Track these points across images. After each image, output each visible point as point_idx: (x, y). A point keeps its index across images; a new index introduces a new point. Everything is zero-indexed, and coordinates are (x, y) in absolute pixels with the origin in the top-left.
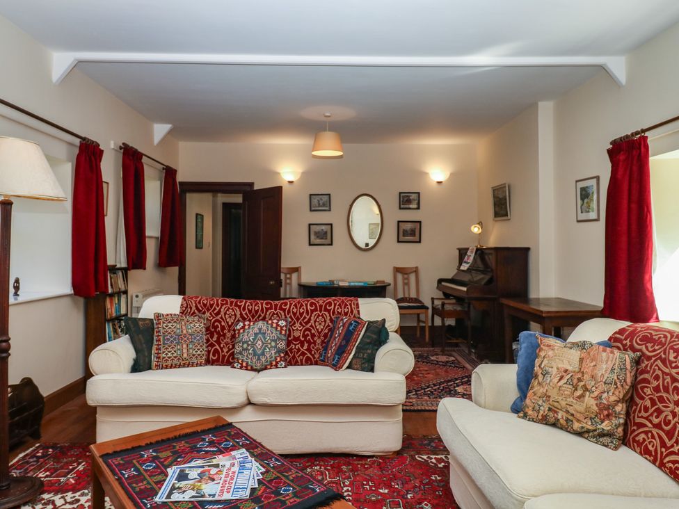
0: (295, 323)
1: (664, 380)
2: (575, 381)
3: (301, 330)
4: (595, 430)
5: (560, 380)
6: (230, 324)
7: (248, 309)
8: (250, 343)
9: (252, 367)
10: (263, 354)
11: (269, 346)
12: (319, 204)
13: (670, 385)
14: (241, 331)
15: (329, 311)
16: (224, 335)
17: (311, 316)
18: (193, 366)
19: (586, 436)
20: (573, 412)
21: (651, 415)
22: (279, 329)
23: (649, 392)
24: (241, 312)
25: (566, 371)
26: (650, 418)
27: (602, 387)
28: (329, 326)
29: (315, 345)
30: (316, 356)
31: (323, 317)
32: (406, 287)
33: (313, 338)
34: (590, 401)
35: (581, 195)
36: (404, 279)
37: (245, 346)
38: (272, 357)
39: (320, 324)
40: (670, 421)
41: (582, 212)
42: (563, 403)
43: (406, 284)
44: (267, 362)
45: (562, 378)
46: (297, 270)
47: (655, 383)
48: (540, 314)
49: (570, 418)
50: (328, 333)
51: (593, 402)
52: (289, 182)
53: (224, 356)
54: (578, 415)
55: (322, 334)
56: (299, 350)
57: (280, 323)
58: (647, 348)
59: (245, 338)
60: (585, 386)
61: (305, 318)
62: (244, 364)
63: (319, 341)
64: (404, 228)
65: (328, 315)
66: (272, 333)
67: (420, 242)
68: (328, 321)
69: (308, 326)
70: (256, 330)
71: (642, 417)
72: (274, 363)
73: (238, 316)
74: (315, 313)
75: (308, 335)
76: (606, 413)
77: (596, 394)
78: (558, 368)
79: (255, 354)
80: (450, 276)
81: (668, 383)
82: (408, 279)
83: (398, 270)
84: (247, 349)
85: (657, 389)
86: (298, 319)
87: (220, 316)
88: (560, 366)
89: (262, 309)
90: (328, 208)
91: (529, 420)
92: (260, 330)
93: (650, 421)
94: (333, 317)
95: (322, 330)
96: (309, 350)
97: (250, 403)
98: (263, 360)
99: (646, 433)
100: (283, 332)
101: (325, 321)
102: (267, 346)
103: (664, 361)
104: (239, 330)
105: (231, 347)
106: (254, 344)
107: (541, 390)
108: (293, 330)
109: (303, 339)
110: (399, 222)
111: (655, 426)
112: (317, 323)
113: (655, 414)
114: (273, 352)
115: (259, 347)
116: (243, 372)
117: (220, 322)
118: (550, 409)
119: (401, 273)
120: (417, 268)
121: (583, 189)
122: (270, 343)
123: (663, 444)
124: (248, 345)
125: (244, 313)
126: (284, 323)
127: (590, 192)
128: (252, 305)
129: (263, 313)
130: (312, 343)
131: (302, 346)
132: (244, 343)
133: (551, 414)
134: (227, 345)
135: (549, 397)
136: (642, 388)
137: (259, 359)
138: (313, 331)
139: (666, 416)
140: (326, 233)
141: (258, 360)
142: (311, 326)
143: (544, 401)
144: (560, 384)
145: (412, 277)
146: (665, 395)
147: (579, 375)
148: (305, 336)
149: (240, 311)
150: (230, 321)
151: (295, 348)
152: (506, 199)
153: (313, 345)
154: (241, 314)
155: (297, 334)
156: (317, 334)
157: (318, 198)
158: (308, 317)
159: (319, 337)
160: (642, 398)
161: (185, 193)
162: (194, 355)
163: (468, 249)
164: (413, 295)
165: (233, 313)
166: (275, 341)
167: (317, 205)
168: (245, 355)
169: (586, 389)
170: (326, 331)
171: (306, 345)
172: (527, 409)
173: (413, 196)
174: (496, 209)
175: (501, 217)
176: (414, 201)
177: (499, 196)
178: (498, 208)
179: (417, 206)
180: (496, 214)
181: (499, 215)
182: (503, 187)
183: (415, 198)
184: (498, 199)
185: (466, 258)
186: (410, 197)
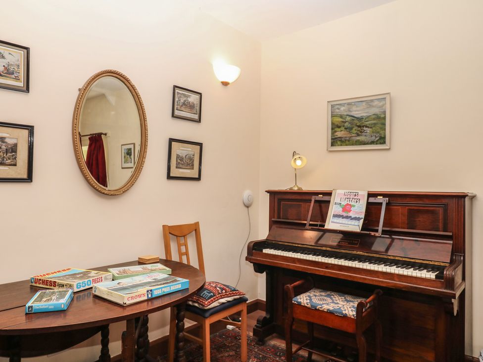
36: (179, 246)
64: (178, 152)
67: (199, 179)
82: (185, 245)
83: (169, 231)
110: (171, 140)
119: (175, 237)
120: (197, 224)
140: (14, 149)
173: (193, 99)
174: (336, 134)
175: (353, 145)
176: (194, 107)
177: (353, 114)
178: (343, 132)
179: (196, 117)
180: (335, 141)
181: (347, 142)
182: (372, 101)
183: (195, 102)
184: (349, 118)
185: (335, 209)
186: (189, 99)
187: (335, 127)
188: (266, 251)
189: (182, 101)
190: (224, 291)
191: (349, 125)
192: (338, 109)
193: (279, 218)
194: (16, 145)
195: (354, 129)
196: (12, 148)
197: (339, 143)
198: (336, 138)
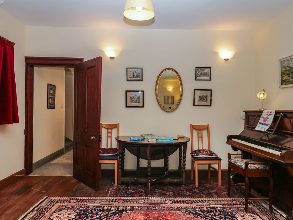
12: (134, 76)
46: (116, 126)
52: (111, 58)
64: (199, 94)
67: (211, 105)
80: (238, 134)
83: (194, 127)
90: (140, 79)
110: (195, 90)
119: (196, 130)
120: (208, 125)
140: (139, 98)
157: (133, 70)
161: (33, 67)
163: (262, 112)
164: (206, 147)
167: (132, 76)
173: (206, 71)
174: (283, 78)
175: (290, 84)
176: (207, 74)
177: (290, 65)
178: (286, 77)
179: (209, 78)
180: (283, 82)
181: (288, 83)
183: (208, 72)
184: (288, 68)
185: (261, 120)
186: (204, 71)
187: (283, 74)
188: (233, 140)
189: (200, 73)
190: (207, 153)
191: (288, 73)
192: (284, 63)
193: (248, 125)
194: (139, 97)
195: (291, 74)
196: (138, 98)
197: (285, 83)
198: (283, 80)
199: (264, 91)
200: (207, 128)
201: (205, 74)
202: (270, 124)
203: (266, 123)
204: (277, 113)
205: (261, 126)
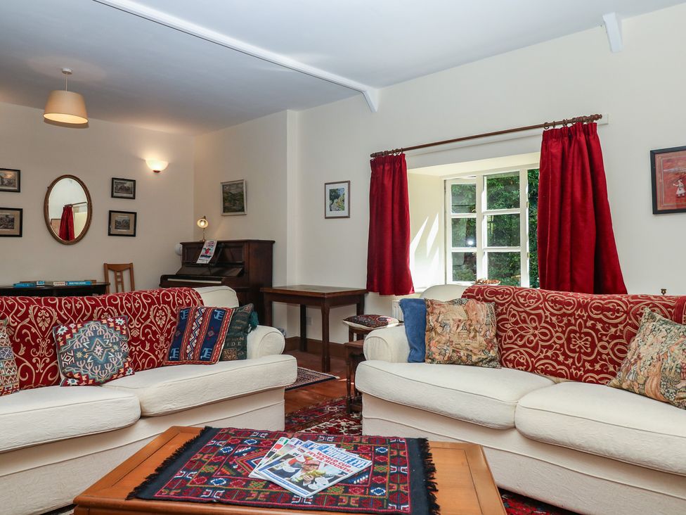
0: (131, 321)
1: (520, 316)
2: (468, 327)
3: (139, 329)
4: (487, 358)
5: (457, 328)
6: (44, 329)
7: (66, 308)
8: (85, 350)
9: (94, 380)
10: (107, 361)
11: (113, 351)
13: (527, 318)
14: (68, 336)
15: (169, 303)
16: (37, 346)
17: (149, 310)
18: (7, 393)
19: (481, 363)
20: (472, 349)
21: (516, 340)
22: (118, 328)
23: (510, 326)
24: (58, 313)
25: (460, 321)
26: (516, 342)
27: (485, 328)
28: (170, 320)
29: (159, 344)
30: (160, 356)
31: (164, 311)
32: (120, 287)
33: (154, 336)
34: (480, 339)
35: (330, 195)
36: (116, 277)
37: (79, 355)
38: (120, 364)
39: (161, 319)
40: (532, 341)
41: (331, 210)
42: (463, 344)
43: (119, 282)
44: (114, 370)
45: (458, 326)
47: (514, 320)
48: (322, 296)
49: (470, 353)
50: (171, 328)
51: (482, 339)
53: (39, 375)
54: (475, 351)
55: (165, 329)
56: (140, 352)
57: (117, 321)
58: (497, 298)
59: (77, 344)
60: (474, 329)
61: (143, 313)
62: (84, 378)
63: (162, 339)
64: (117, 219)
65: (168, 308)
66: (112, 335)
67: (134, 235)
68: (169, 315)
69: (148, 322)
70: (90, 333)
71: (508, 343)
72: (122, 371)
73: (55, 318)
74: (153, 307)
75: (148, 333)
76: (490, 345)
77: (483, 333)
78: (453, 320)
79: (96, 363)
80: (174, 272)
81: (524, 317)
82: (121, 277)
83: (108, 267)
84: (82, 359)
85: (516, 323)
86: (134, 316)
87: (28, 320)
88: (454, 318)
89: (86, 306)
90: (16, 188)
91: (437, 363)
92: (95, 332)
93: (516, 345)
94: (174, 310)
95: (164, 325)
96: (152, 350)
97: (143, 417)
98: (109, 368)
99: (515, 353)
100: (124, 332)
101: (166, 315)
102: (109, 351)
103: (516, 305)
104: (63, 336)
105: (48, 361)
106: (91, 352)
107: (444, 338)
108: (130, 329)
109: (143, 339)
110: (110, 212)
111: (520, 346)
112: (157, 319)
113: (519, 339)
114: (119, 357)
115: (99, 353)
116: (83, 388)
117: (29, 329)
118: (454, 351)
119: (113, 270)
120: (131, 264)
121: (331, 191)
122: (112, 347)
123: (531, 356)
124: (84, 353)
125: (62, 313)
126: (123, 322)
127: (341, 193)
128: (70, 303)
129: (88, 312)
130: (155, 342)
131: (144, 347)
132: (75, 352)
133: (455, 354)
134: (41, 359)
135: (452, 341)
136: (503, 325)
137: (103, 368)
138: (154, 328)
139: (528, 338)
141: (101, 370)
142: (151, 322)
143: (448, 346)
144: (458, 330)
145: (126, 274)
146: (524, 325)
147: (469, 322)
148: (145, 335)
149: (56, 311)
150: (44, 326)
151: (136, 350)
152: (243, 195)
153: (156, 344)
154: (59, 315)
155: (135, 333)
156: (158, 331)
158: (146, 312)
159: (162, 335)
160: (506, 331)
162: (7, 377)
163: (203, 243)
165: (48, 315)
166: (117, 344)
168: (82, 366)
169: (476, 331)
170: (169, 326)
171: (148, 345)
172: (434, 356)
173: (128, 184)
174: (225, 204)
175: (232, 212)
176: (129, 190)
177: (231, 191)
178: (227, 203)
179: (132, 196)
180: (226, 210)
181: (229, 210)
182: (238, 184)
183: (130, 186)
184: (230, 194)
185: (203, 252)
186: (125, 185)
187: (225, 200)
188: (169, 280)
189: (119, 186)
191: (230, 199)
192: (225, 188)
195: (232, 201)
196: (12, 220)
198: (226, 208)
199: (205, 218)
200: (130, 267)
201: (127, 190)
202: (212, 255)
203: (208, 255)
204: (219, 243)
205: (203, 258)
